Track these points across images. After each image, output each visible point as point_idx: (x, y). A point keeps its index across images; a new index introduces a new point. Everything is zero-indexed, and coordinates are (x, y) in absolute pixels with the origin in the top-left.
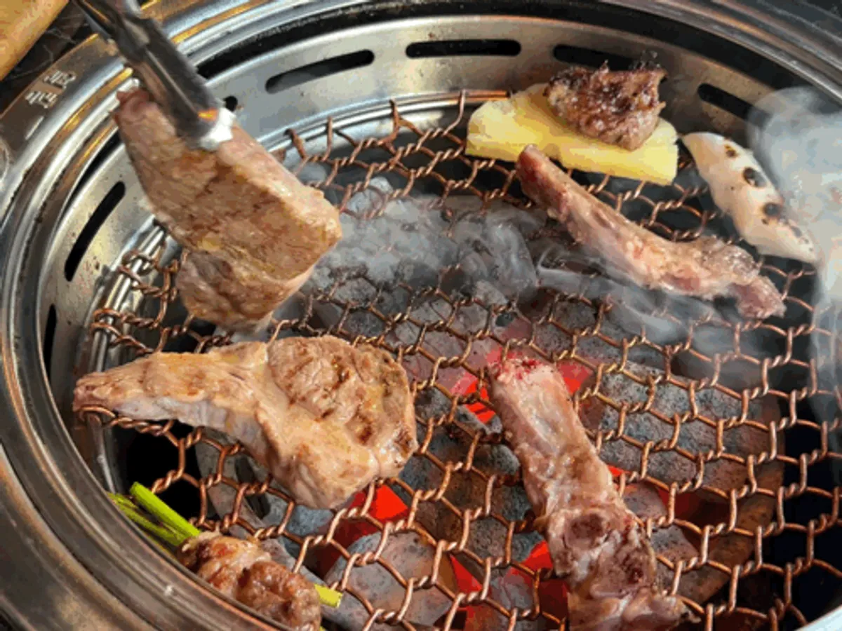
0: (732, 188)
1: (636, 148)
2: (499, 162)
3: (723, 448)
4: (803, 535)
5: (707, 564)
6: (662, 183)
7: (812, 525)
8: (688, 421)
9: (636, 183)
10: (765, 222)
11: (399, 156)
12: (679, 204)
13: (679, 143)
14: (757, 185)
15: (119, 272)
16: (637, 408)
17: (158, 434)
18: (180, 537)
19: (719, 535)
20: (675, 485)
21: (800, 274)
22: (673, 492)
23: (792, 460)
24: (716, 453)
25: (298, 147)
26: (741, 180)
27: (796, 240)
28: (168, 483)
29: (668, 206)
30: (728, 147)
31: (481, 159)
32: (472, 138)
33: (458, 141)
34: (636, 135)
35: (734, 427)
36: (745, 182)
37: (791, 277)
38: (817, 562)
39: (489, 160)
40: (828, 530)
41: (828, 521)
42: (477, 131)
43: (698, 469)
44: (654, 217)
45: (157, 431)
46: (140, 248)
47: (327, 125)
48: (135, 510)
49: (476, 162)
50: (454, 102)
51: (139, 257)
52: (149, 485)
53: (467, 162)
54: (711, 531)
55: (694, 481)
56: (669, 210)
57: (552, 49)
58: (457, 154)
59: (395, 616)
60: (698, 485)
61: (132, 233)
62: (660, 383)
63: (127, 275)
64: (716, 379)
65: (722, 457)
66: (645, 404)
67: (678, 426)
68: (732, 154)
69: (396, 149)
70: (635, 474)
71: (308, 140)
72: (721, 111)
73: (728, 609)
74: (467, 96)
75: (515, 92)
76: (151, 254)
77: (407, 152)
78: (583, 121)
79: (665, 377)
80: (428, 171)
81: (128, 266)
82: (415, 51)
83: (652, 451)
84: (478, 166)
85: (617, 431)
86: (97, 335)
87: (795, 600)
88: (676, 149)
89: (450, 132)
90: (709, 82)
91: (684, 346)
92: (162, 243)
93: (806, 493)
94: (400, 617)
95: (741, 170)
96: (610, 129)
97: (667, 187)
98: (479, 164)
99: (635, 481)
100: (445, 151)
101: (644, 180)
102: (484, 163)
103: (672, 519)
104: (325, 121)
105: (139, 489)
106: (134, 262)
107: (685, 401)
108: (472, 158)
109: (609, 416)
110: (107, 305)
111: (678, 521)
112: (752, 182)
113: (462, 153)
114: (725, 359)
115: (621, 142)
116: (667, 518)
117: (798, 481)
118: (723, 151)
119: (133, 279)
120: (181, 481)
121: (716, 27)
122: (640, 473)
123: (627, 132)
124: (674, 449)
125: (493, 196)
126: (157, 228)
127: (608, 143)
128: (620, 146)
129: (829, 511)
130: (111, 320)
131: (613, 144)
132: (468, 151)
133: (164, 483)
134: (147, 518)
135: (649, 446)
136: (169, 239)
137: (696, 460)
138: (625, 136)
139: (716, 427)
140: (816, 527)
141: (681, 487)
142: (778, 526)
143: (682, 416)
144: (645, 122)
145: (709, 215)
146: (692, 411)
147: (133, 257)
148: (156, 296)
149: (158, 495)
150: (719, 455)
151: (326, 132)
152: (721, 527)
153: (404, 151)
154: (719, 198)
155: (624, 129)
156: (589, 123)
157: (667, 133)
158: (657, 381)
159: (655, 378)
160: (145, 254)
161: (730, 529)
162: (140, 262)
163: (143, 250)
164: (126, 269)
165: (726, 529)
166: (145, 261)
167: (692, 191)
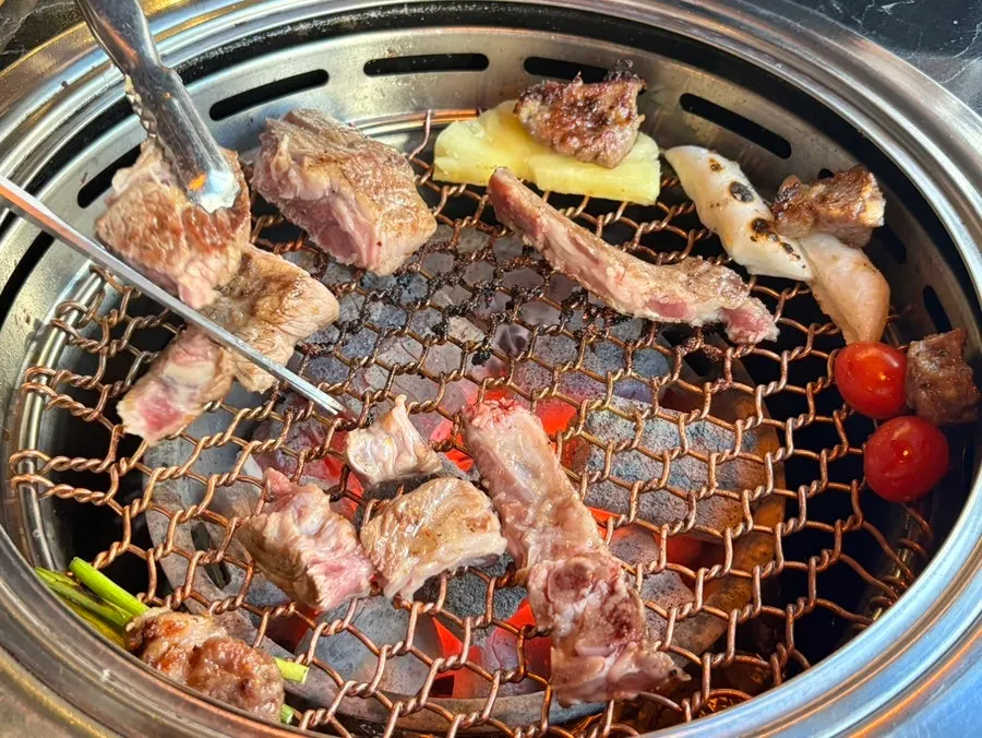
0: (718, 205)
1: (615, 166)
2: (469, 187)
3: (716, 484)
4: (804, 574)
5: (702, 610)
6: (645, 203)
7: (813, 561)
8: (679, 457)
9: (617, 204)
10: (753, 239)
12: (664, 225)
13: (662, 159)
14: (744, 199)
15: (53, 325)
16: (624, 445)
17: (99, 503)
18: (125, 615)
19: (715, 578)
20: (666, 526)
21: (794, 293)
22: (664, 535)
23: (791, 493)
24: (708, 490)
26: (727, 195)
27: (788, 257)
28: (112, 557)
29: (653, 226)
30: (712, 161)
31: (451, 185)
32: (438, 161)
33: (426, 166)
34: (614, 151)
35: (727, 460)
36: (732, 198)
37: (785, 296)
38: (821, 601)
39: (459, 185)
40: (830, 567)
41: (830, 557)
42: (444, 154)
43: (690, 509)
44: (637, 240)
45: (99, 499)
46: (75, 299)
48: (75, 587)
49: (445, 188)
50: (420, 124)
51: (74, 308)
52: (91, 559)
53: (436, 188)
54: (706, 574)
55: (686, 521)
56: (652, 232)
57: (522, 62)
58: (424, 180)
59: (367, 688)
60: (690, 525)
61: (66, 282)
62: (648, 418)
63: (61, 329)
64: (707, 409)
65: (715, 494)
66: (633, 440)
67: (668, 463)
68: (716, 168)
70: (623, 517)
72: (705, 122)
73: (726, 657)
74: (433, 117)
75: (484, 110)
76: (89, 304)
78: (556, 140)
79: (652, 410)
81: (62, 319)
82: (373, 68)
83: (641, 491)
84: (447, 193)
85: (603, 472)
86: (30, 395)
87: (796, 647)
88: (658, 164)
89: (416, 156)
90: (691, 92)
91: (672, 377)
92: (100, 291)
93: (806, 528)
94: (372, 689)
95: (727, 184)
96: (586, 146)
97: (650, 207)
98: (449, 190)
99: (623, 525)
101: (626, 198)
102: (454, 189)
103: (664, 563)
105: (80, 564)
106: (68, 314)
107: (675, 436)
108: (441, 184)
109: (595, 456)
110: (40, 363)
111: (669, 565)
112: (739, 197)
113: (430, 179)
114: (717, 388)
115: (597, 159)
116: (659, 562)
117: (797, 515)
118: (707, 165)
119: (68, 334)
120: (127, 553)
121: (696, 31)
122: (629, 516)
123: (605, 148)
124: (665, 488)
125: (464, 224)
126: (94, 275)
127: (585, 162)
128: (597, 164)
129: (831, 546)
130: (44, 379)
131: (591, 162)
132: (436, 177)
133: (108, 556)
134: (89, 596)
135: (637, 485)
136: (107, 287)
137: (688, 499)
138: (602, 154)
139: (708, 462)
140: (818, 564)
141: (672, 528)
142: (777, 566)
143: (672, 452)
144: (623, 138)
145: (696, 234)
146: (682, 446)
147: (69, 308)
148: (94, 350)
149: (103, 570)
150: (712, 492)
152: (716, 568)
154: (705, 216)
155: (601, 145)
156: (563, 140)
157: (648, 148)
158: (644, 416)
159: (642, 412)
160: (82, 304)
161: (726, 571)
162: (75, 314)
163: (79, 300)
164: (60, 322)
165: (721, 570)
166: (81, 312)
167: (677, 210)
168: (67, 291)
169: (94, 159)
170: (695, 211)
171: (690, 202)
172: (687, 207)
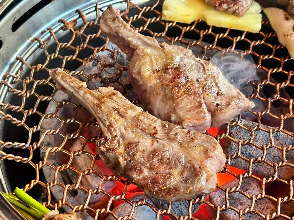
0: (287, 35)
1: (242, 16)
2: (177, 23)
3: (286, 161)
5: (280, 216)
6: (255, 32)
8: (270, 148)
9: (243, 32)
11: (131, 21)
12: (263, 42)
13: (262, 12)
15: (2, 83)
16: (246, 142)
17: (25, 162)
18: (40, 213)
19: (285, 202)
20: (265, 179)
22: (264, 183)
24: (283, 163)
25: (82, 18)
26: (291, 31)
28: (32, 186)
29: (258, 43)
30: (285, 15)
31: (170, 22)
32: (165, 12)
33: (158, 13)
34: (242, 10)
35: (290, 150)
39: (173, 22)
42: (167, 9)
43: (275, 171)
44: (251, 49)
45: (25, 161)
46: (11, 72)
47: (96, 7)
48: (18, 201)
49: (167, 23)
51: (10, 76)
52: (22, 187)
53: (163, 23)
54: (282, 200)
55: (273, 177)
56: (258, 45)
58: (158, 19)
60: (275, 179)
61: (6, 64)
62: (256, 130)
63: (6, 85)
64: (282, 127)
65: (285, 165)
66: (250, 140)
67: (265, 151)
68: (287, 19)
69: (129, 17)
70: (246, 174)
71: (87, 14)
76: (16, 74)
77: (134, 19)
78: (217, 4)
79: (258, 126)
80: (145, 29)
81: (6, 80)
83: (253, 163)
84: (168, 26)
85: (237, 154)
88: (261, 16)
89: (154, 8)
91: (267, 112)
92: (21, 68)
95: (292, 26)
96: (230, 8)
97: (257, 34)
98: (169, 24)
99: (246, 178)
100: (152, 18)
101: (246, 30)
102: (171, 24)
103: (264, 195)
104: (95, 5)
105: (18, 190)
106: (8, 78)
107: (267, 137)
108: (166, 22)
109: (232, 145)
111: (266, 196)
113: (160, 19)
114: (286, 117)
115: (235, 13)
116: (262, 194)
118: (283, 17)
119: (9, 87)
120: (38, 184)
122: (248, 174)
123: (238, 9)
124: (264, 161)
125: (176, 40)
126: (19, 61)
127: (229, 14)
128: (235, 15)
131: (232, 14)
132: (163, 18)
133: (30, 186)
134: (24, 205)
135: (252, 160)
136: (24, 66)
137: (274, 166)
138: (237, 11)
139: (283, 150)
141: (267, 180)
143: (267, 146)
144: (246, 4)
145: (277, 47)
146: (271, 143)
147: (8, 76)
148: (20, 95)
149: (27, 192)
150: (284, 164)
151: (96, 10)
152: (286, 198)
153: (133, 19)
154: (281, 40)
155: (237, 8)
156: (220, 5)
157: (257, 7)
158: (255, 129)
159: (254, 128)
160: (13, 74)
161: (290, 199)
162: (11, 78)
163: (12, 73)
164: (5, 82)
165: (288, 198)
166: (14, 77)
167: (268, 35)
168: (7, 67)
169: (18, 11)
170: (276, 36)
171: (273, 32)
172: (273, 34)
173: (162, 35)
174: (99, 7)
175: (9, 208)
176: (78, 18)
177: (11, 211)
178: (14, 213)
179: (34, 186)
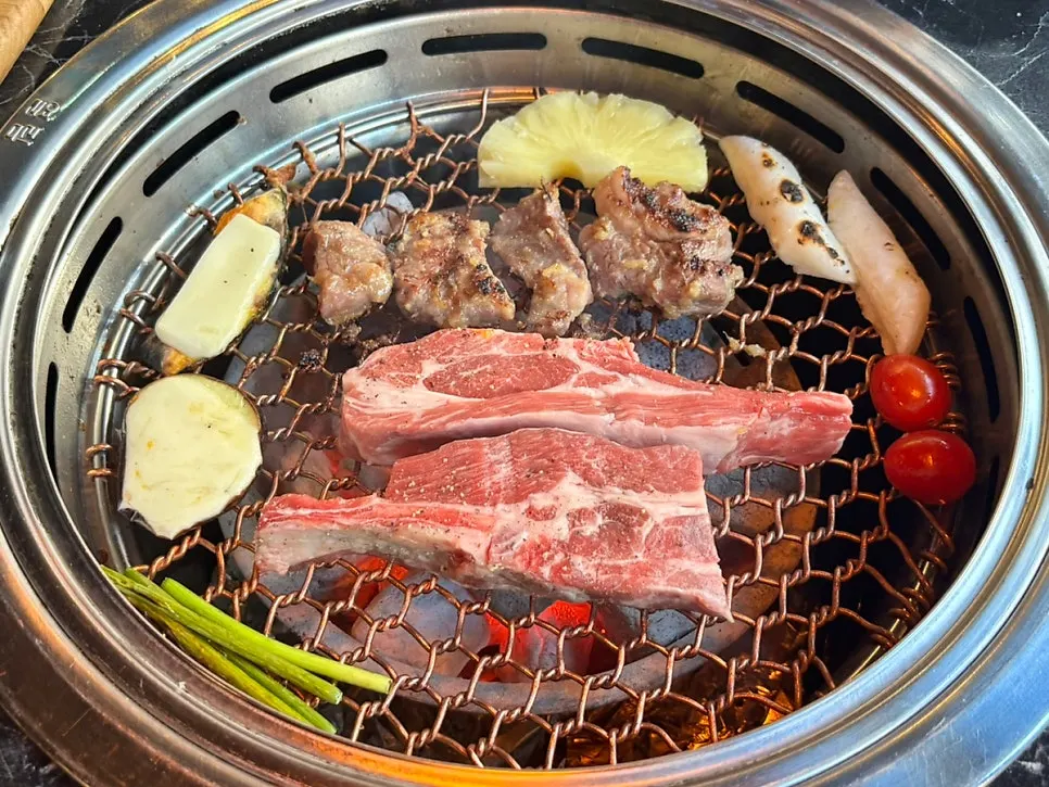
0: (768, 203)
4: (829, 583)
7: (838, 571)
10: (800, 242)
11: (418, 168)
14: (793, 200)
15: (121, 316)
19: (744, 585)
21: (838, 294)
23: (821, 502)
24: (743, 497)
25: (307, 162)
26: (777, 194)
27: (832, 261)
28: (183, 551)
30: (765, 155)
35: (763, 467)
36: (782, 198)
37: (828, 297)
38: (842, 610)
40: (854, 577)
41: (855, 567)
43: (725, 515)
46: (142, 288)
47: (339, 134)
50: (476, 103)
51: (141, 298)
54: (736, 581)
55: (721, 527)
57: (580, 42)
59: (419, 683)
60: (725, 532)
61: (133, 270)
63: (130, 319)
65: (748, 501)
68: (768, 163)
69: (415, 160)
71: (317, 152)
72: (761, 109)
73: (750, 662)
74: (490, 96)
75: (543, 92)
77: (426, 164)
80: (449, 186)
81: (130, 309)
82: (432, 47)
86: (102, 387)
87: (817, 653)
89: (472, 139)
90: (747, 80)
91: (715, 379)
92: (167, 278)
93: (834, 537)
94: (424, 684)
95: (778, 182)
100: (466, 162)
104: (337, 130)
106: (136, 302)
110: (110, 356)
112: (789, 196)
117: (826, 525)
118: (759, 160)
119: (137, 324)
121: (754, 22)
126: (160, 262)
129: (856, 555)
130: (115, 371)
133: (179, 549)
136: (173, 275)
137: (723, 504)
140: (842, 574)
142: (804, 574)
147: (136, 298)
150: (746, 499)
151: (338, 142)
152: (746, 576)
153: (423, 162)
154: (755, 211)
160: (147, 294)
161: (756, 578)
162: (143, 302)
163: (146, 290)
164: (129, 313)
165: (751, 578)
166: (148, 300)
167: (729, 201)
168: (134, 278)
169: (158, 150)
170: (745, 203)
171: (741, 194)
172: (739, 198)
173: (488, 199)
174: (345, 134)
175: (120, 606)
176: (298, 163)
177: (124, 611)
178: (129, 615)
179: (188, 550)
